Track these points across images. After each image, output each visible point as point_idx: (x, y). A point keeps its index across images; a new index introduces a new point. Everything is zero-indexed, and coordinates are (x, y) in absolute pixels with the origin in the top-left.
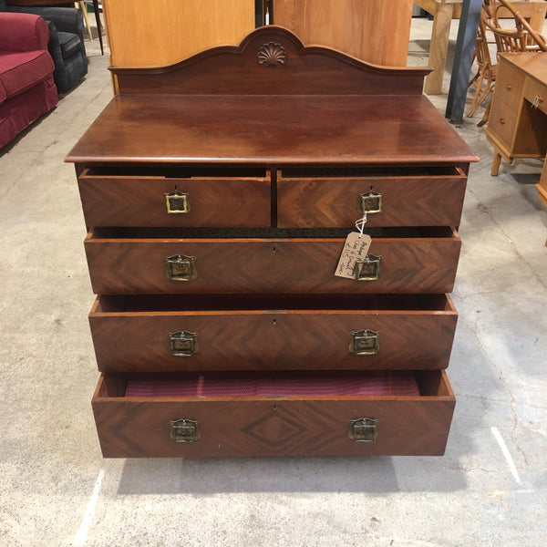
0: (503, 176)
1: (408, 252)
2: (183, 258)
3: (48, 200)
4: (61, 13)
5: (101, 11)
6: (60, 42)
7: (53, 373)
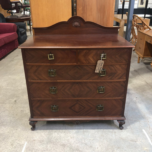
0: (141, 63)
1: (113, 68)
2: (53, 70)
3: (14, 70)
4: (20, 24)
5: (31, 25)
6: (20, 31)
7: (13, 115)
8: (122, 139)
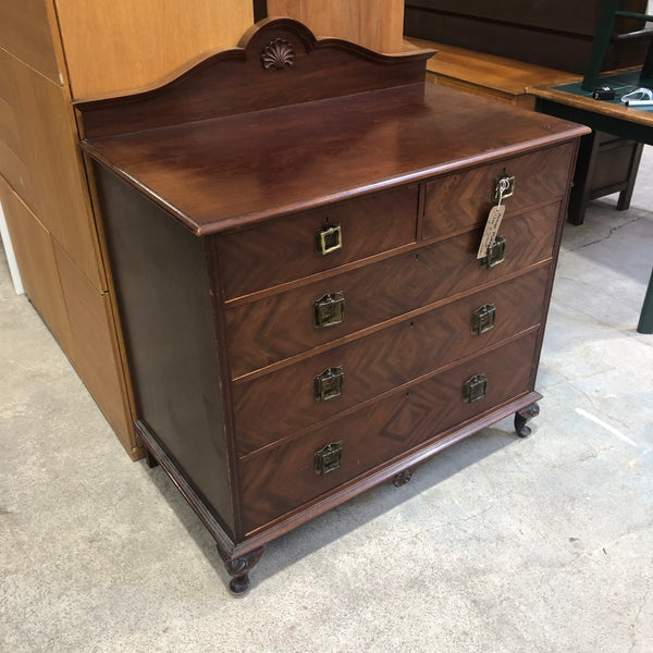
2: (333, 296)
8: (554, 466)
